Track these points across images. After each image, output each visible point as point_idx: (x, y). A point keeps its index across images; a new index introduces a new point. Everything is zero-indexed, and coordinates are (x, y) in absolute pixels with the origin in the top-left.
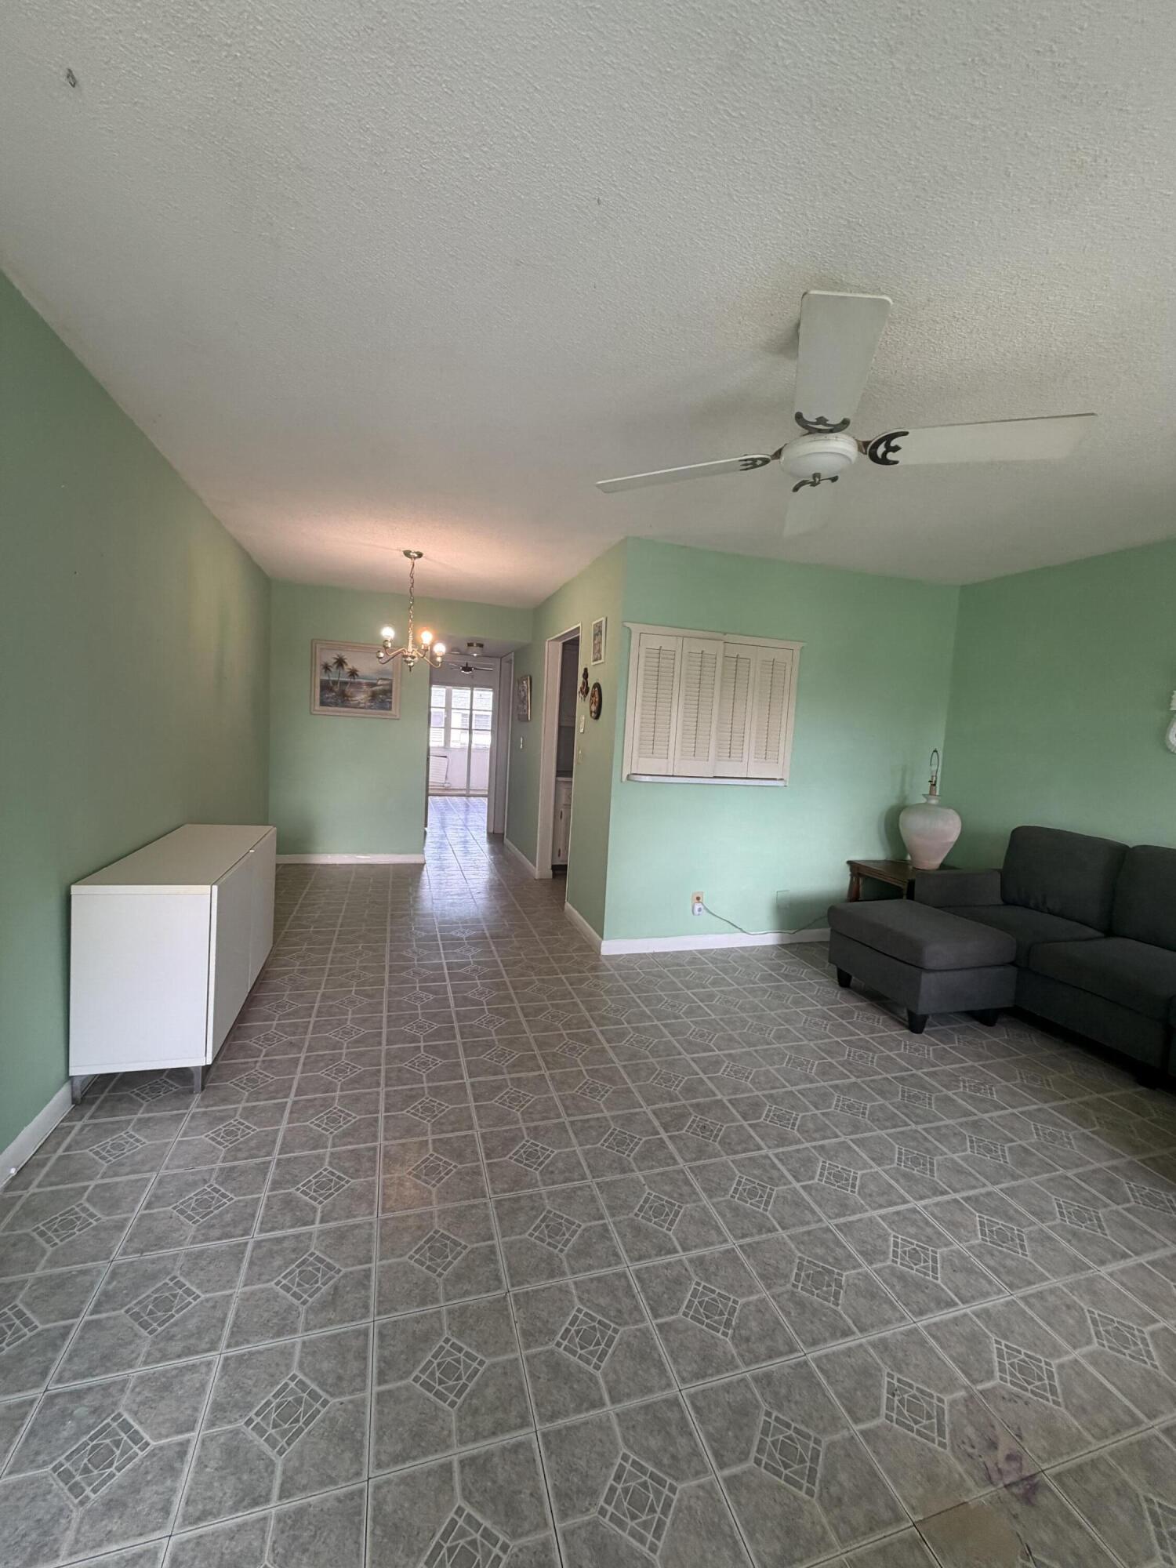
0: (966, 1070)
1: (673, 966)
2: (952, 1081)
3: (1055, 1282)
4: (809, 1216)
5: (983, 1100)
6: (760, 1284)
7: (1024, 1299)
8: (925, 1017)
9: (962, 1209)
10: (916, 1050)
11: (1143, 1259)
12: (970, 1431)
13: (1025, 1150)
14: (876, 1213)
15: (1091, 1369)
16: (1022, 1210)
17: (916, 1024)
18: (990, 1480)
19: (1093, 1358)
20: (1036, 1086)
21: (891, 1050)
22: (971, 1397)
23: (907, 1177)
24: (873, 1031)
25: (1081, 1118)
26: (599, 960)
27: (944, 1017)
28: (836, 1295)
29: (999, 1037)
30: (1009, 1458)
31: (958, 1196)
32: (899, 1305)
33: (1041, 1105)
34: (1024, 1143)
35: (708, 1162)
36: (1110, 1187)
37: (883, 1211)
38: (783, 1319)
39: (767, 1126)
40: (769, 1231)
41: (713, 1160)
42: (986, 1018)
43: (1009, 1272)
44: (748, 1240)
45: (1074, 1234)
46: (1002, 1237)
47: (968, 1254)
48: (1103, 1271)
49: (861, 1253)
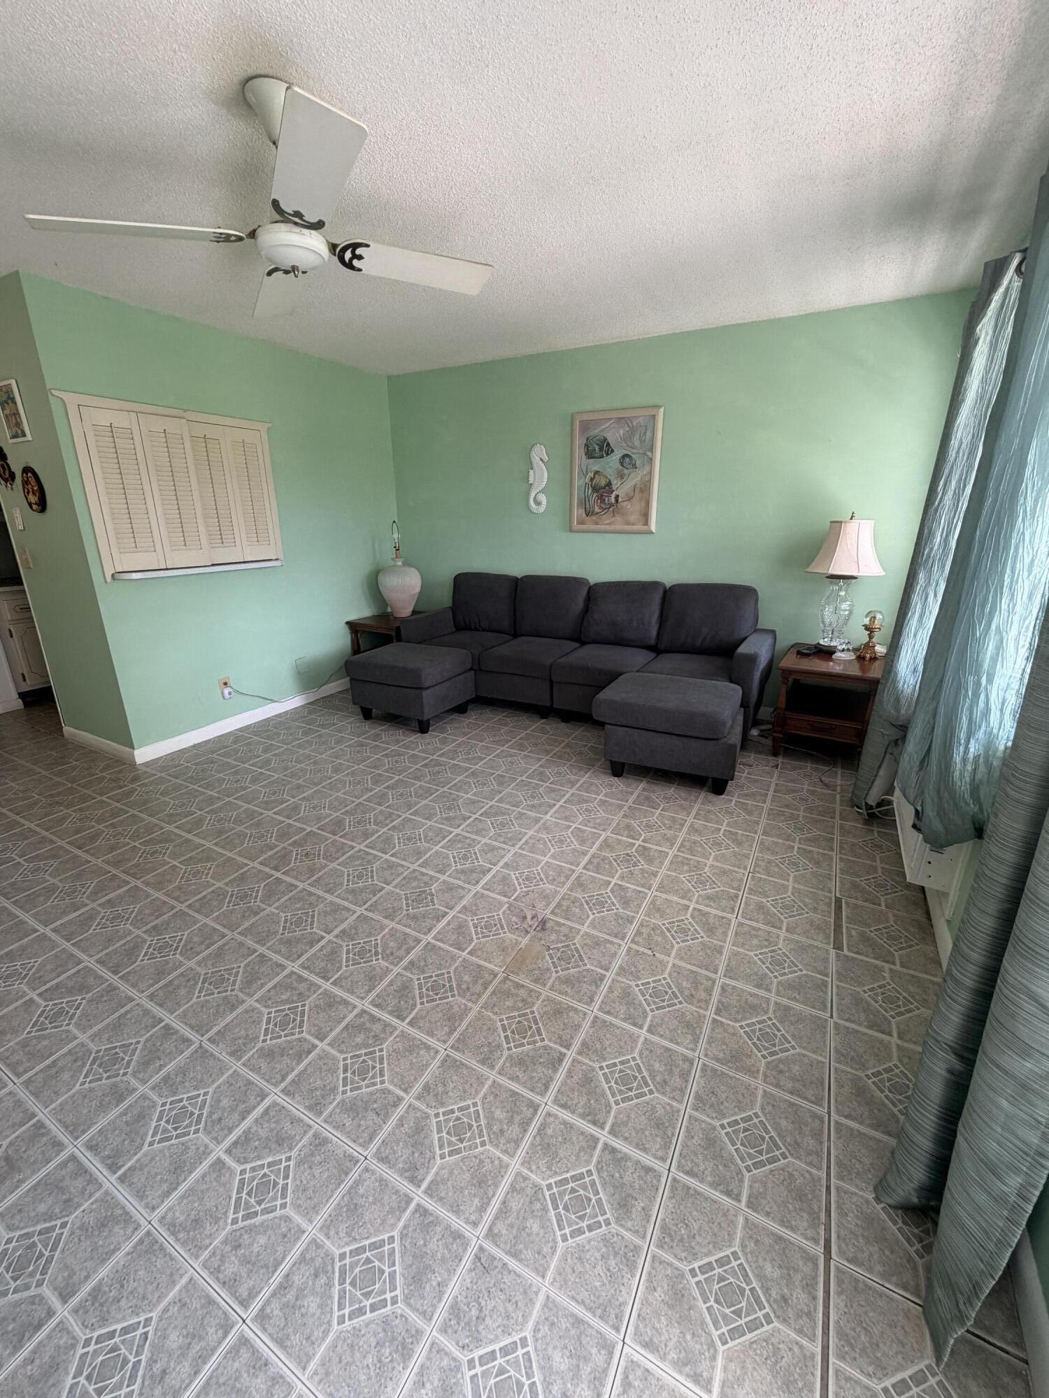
0: (459, 745)
1: (220, 749)
2: (454, 753)
3: (531, 833)
4: (401, 870)
5: (474, 758)
6: (386, 922)
7: (520, 848)
8: (429, 720)
9: (480, 821)
10: (429, 744)
11: (561, 803)
12: (514, 919)
13: (501, 776)
14: (437, 848)
15: (554, 862)
16: (508, 807)
17: (423, 728)
18: (527, 932)
19: (553, 857)
20: (497, 738)
21: (413, 750)
22: (511, 905)
23: (448, 819)
24: (398, 742)
25: (521, 747)
26: (137, 770)
27: (438, 718)
28: (432, 901)
29: (472, 718)
30: (532, 918)
31: (477, 816)
32: (466, 886)
33: (501, 749)
34: (499, 773)
35: (320, 874)
36: (542, 777)
37: (441, 845)
38: (408, 930)
39: (352, 832)
40: (380, 891)
41: (323, 872)
42: (461, 709)
43: (510, 839)
44: (369, 903)
45: (533, 806)
46: (503, 825)
47: (490, 841)
48: (548, 817)
49: (437, 872)
